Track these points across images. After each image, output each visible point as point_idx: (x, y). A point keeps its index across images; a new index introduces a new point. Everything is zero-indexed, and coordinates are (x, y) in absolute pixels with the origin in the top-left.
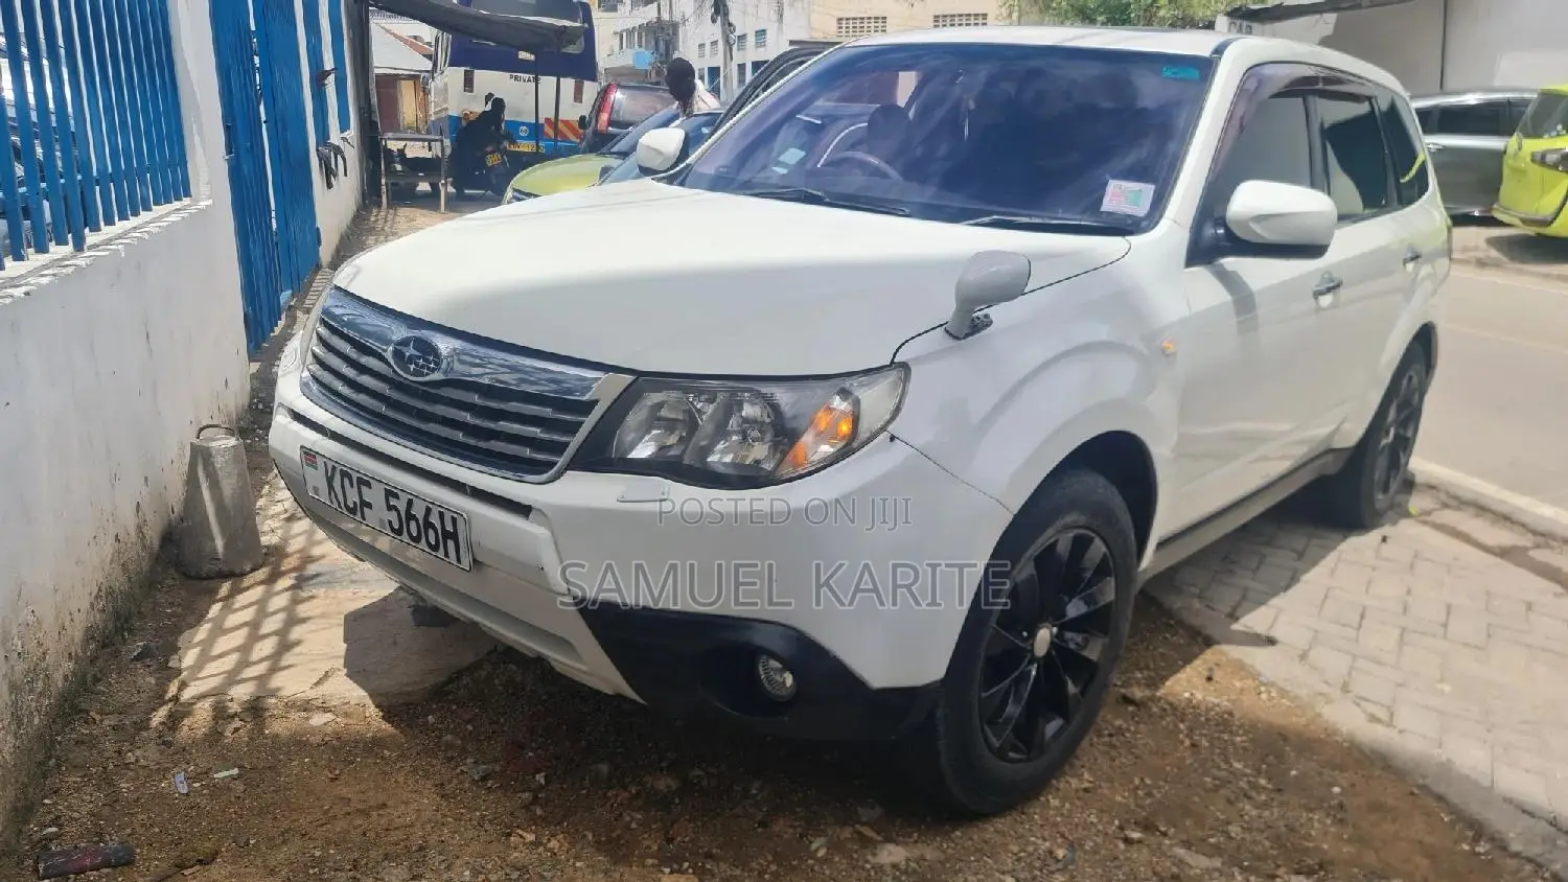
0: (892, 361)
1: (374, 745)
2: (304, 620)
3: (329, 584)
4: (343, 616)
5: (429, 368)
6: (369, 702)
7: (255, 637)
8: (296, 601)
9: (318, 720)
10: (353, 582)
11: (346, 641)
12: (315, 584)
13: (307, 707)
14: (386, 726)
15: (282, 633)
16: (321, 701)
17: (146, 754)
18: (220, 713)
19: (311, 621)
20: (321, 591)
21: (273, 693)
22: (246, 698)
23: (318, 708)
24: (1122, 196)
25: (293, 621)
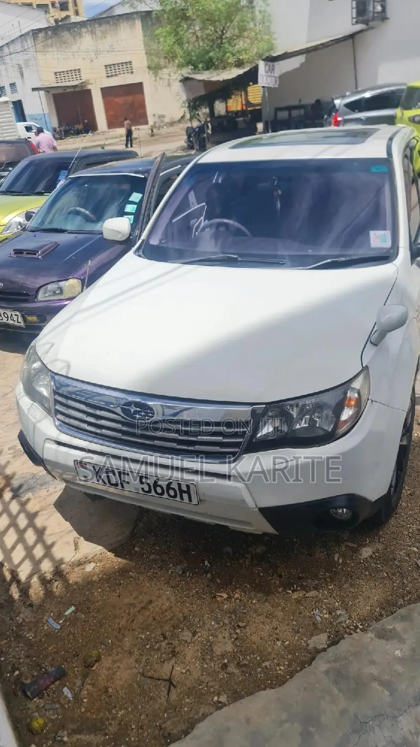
0: (363, 367)
1: (123, 572)
2: (36, 514)
3: (30, 489)
4: (53, 506)
5: (149, 416)
6: (105, 550)
7: (21, 533)
8: (23, 505)
9: (89, 568)
10: (41, 485)
11: (66, 520)
12: (24, 492)
13: (80, 564)
14: (120, 560)
15: (31, 524)
16: (85, 558)
17: (25, 615)
18: (44, 581)
19: (40, 513)
20: (29, 495)
21: (61, 562)
22: (52, 569)
23: (85, 562)
24: (378, 239)
25: (32, 517)
